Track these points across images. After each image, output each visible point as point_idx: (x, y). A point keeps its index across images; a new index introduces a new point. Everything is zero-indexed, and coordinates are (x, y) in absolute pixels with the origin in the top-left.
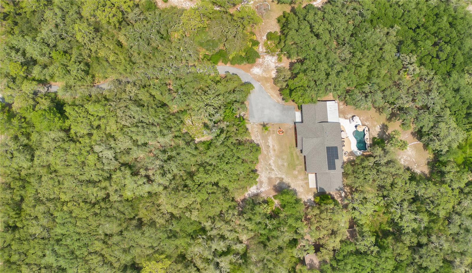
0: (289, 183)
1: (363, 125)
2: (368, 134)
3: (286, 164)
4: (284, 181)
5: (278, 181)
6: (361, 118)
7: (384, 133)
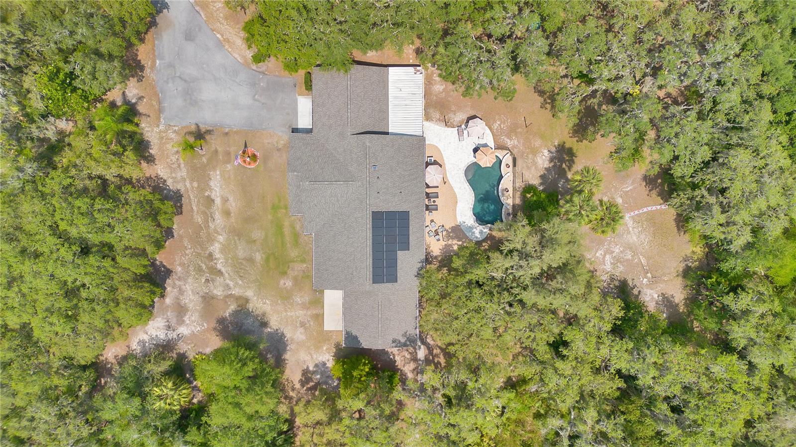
0: (264, 314)
1: (500, 147)
2: (510, 175)
3: (258, 257)
4: (250, 306)
5: (233, 307)
6: (496, 126)
7: (562, 173)
